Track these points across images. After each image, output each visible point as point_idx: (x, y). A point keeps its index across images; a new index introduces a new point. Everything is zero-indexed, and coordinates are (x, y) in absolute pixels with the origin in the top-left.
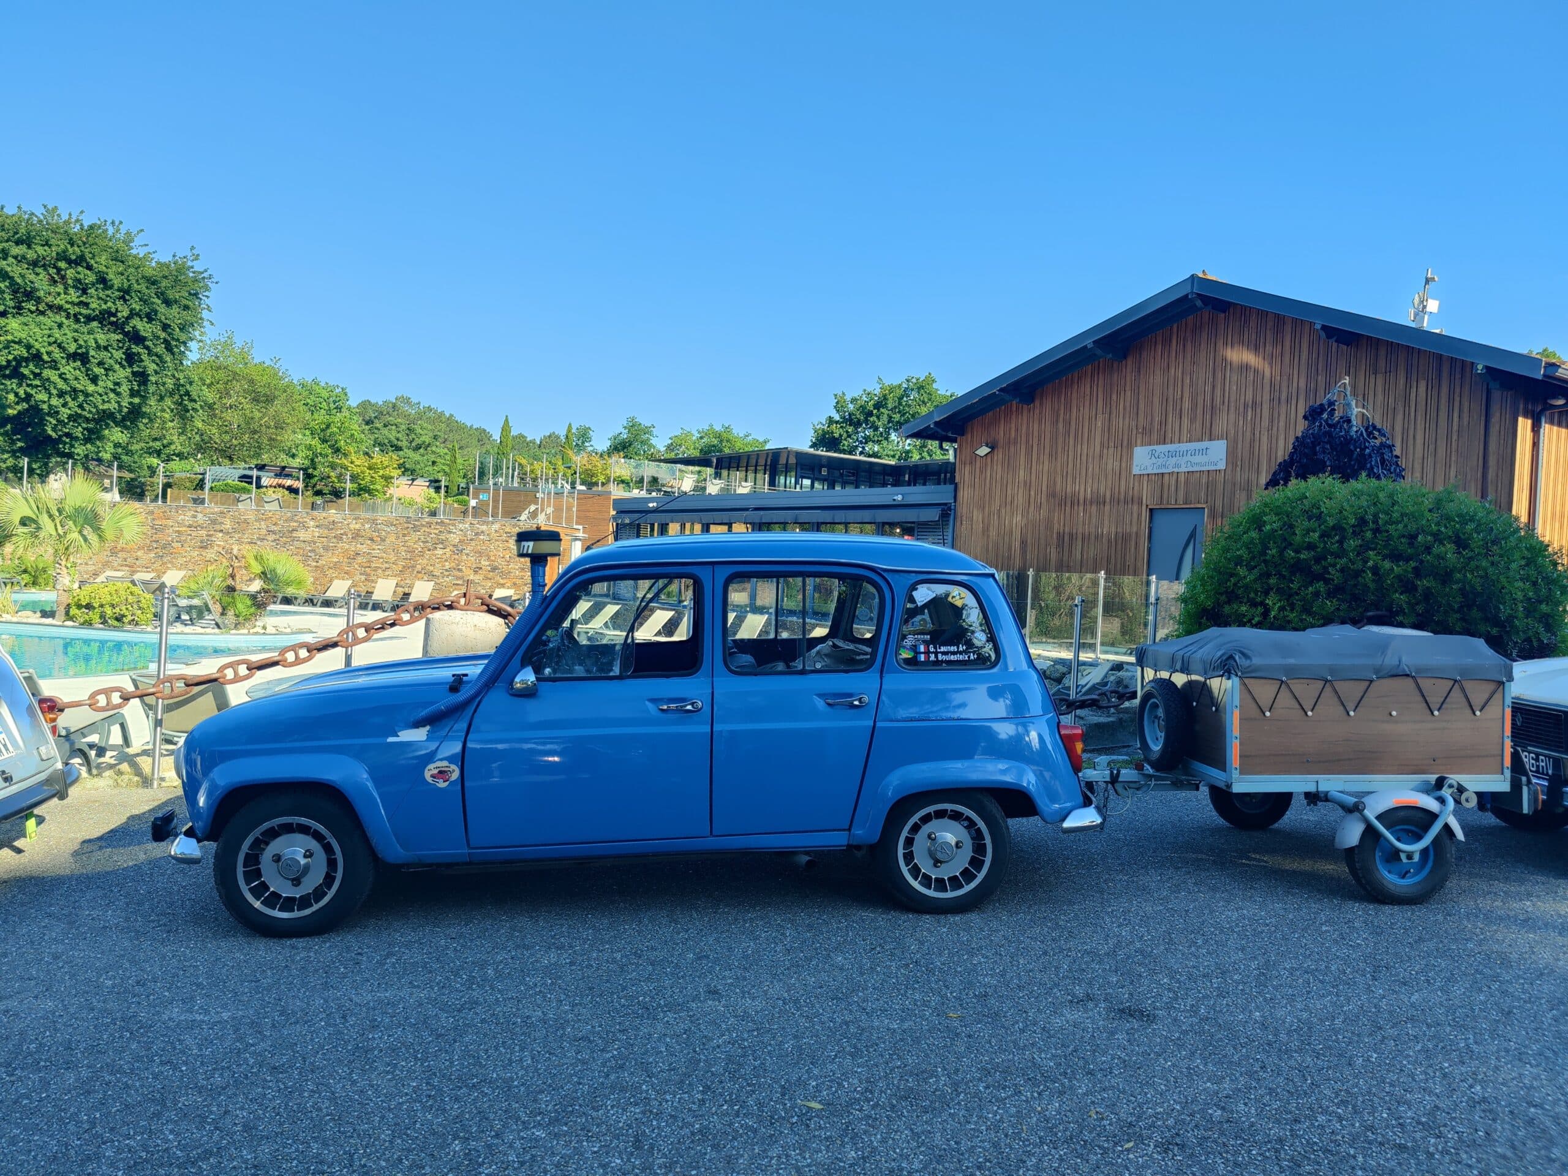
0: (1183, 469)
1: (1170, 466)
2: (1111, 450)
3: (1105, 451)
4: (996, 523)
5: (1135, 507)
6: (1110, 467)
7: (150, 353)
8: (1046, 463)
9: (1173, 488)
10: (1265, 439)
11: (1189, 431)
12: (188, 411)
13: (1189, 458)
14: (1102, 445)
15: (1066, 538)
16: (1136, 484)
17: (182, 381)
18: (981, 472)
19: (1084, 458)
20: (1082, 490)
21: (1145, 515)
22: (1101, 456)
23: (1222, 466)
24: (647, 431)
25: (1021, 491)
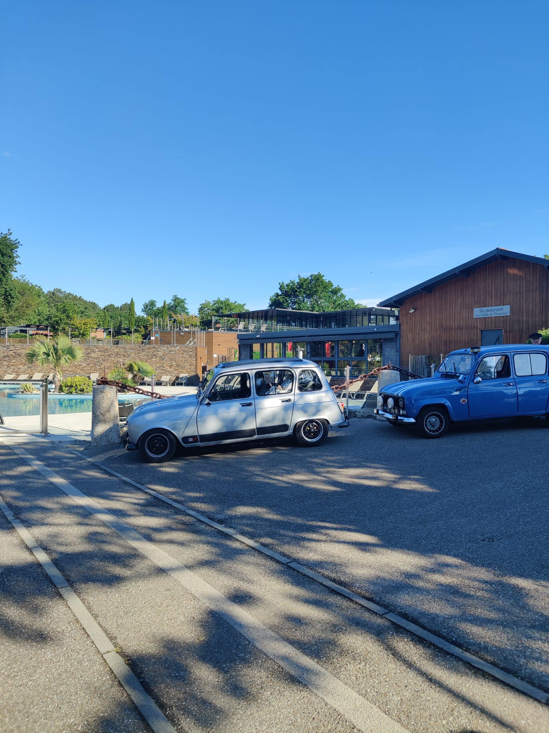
0: (493, 316)
1: (489, 315)
2: (464, 310)
3: (462, 310)
4: (418, 338)
5: (475, 330)
6: (464, 316)
8: (438, 315)
9: (490, 323)
10: (524, 304)
11: (495, 302)
12: (10, 302)
13: (496, 312)
14: (461, 308)
15: (448, 342)
16: (475, 322)
18: (410, 319)
19: (454, 313)
20: (453, 324)
21: (479, 332)
22: (460, 312)
23: (508, 314)
24: (183, 301)
25: (428, 326)
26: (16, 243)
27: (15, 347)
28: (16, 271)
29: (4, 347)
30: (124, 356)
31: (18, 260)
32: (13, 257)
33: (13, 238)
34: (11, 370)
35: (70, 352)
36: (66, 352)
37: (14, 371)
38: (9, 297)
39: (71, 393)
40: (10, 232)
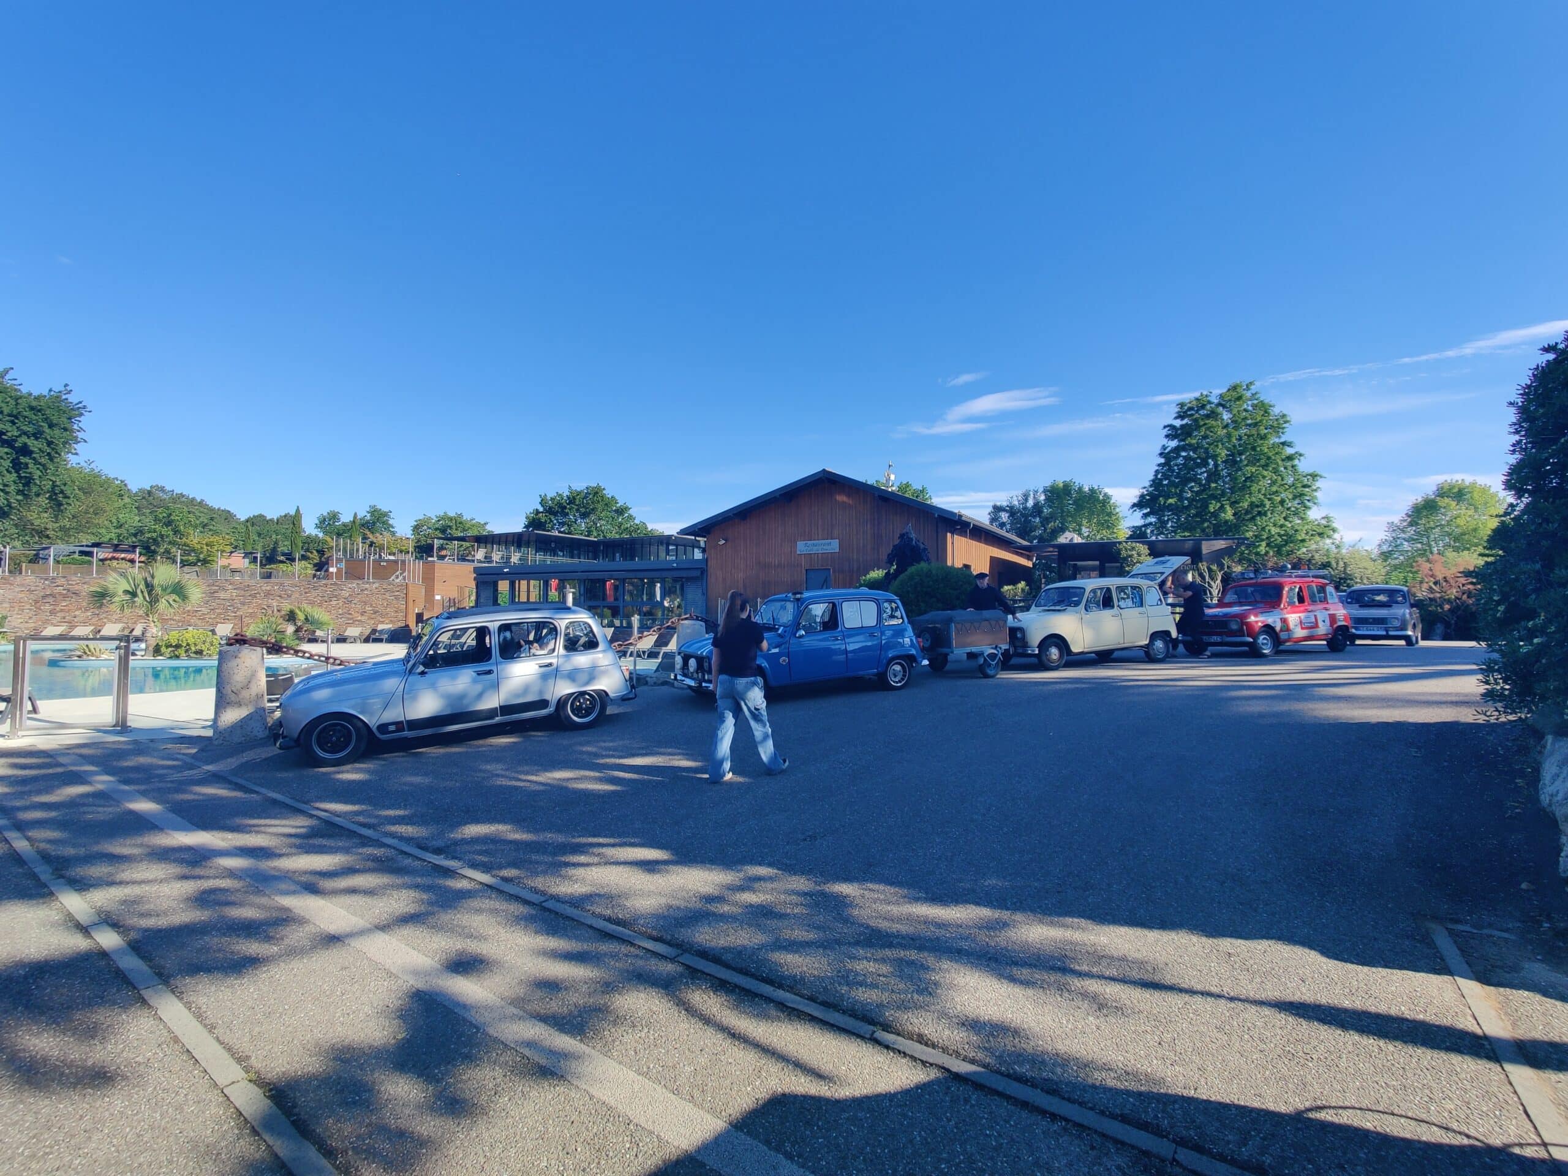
1: (814, 550)
2: (786, 542)
3: (783, 543)
5: (799, 569)
6: (786, 550)
7: (36, 462)
8: (754, 548)
9: (816, 561)
11: (822, 535)
12: (61, 504)
13: (824, 547)
14: (782, 540)
16: (799, 559)
17: (58, 483)
19: (774, 546)
20: (773, 561)
21: (804, 573)
23: (838, 551)
24: (386, 514)
26: (79, 408)
28: (76, 454)
30: (280, 596)
31: (80, 435)
32: (72, 431)
33: (73, 399)
35: (179, 590)
36: (169, 590)
38: (61, 495)
39: (177, 657)
40: (69, 388)
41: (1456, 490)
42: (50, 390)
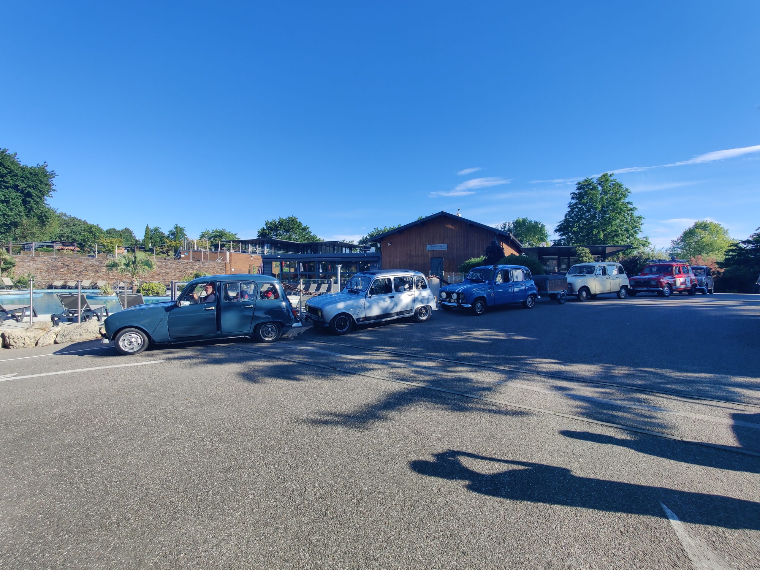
0: (438, 250)
1: (435, 249)
2: (421, 245)
5: (427, 257)
6: (422, 249)
7: (34, 201)
9: (436, 254)
11: (439, 242)
13: (439, 247)
14: (419, 244)
16: (428, 253)
17: (43, 211)
19: (415, 247)
21: (430, 259)
22: (419, 247)
23: (446, 249)
26: (53, 174)
27: (63, 259)
28: (51, 197)
29: (53, 259)
31: (54, 187)
32: (50, 185)
33: (49, 169)
34: (60, 278)
37: (62, 278)
38: (44, 217)
40: (47, 164)
41: (703, 225)
42: (38, 165)
